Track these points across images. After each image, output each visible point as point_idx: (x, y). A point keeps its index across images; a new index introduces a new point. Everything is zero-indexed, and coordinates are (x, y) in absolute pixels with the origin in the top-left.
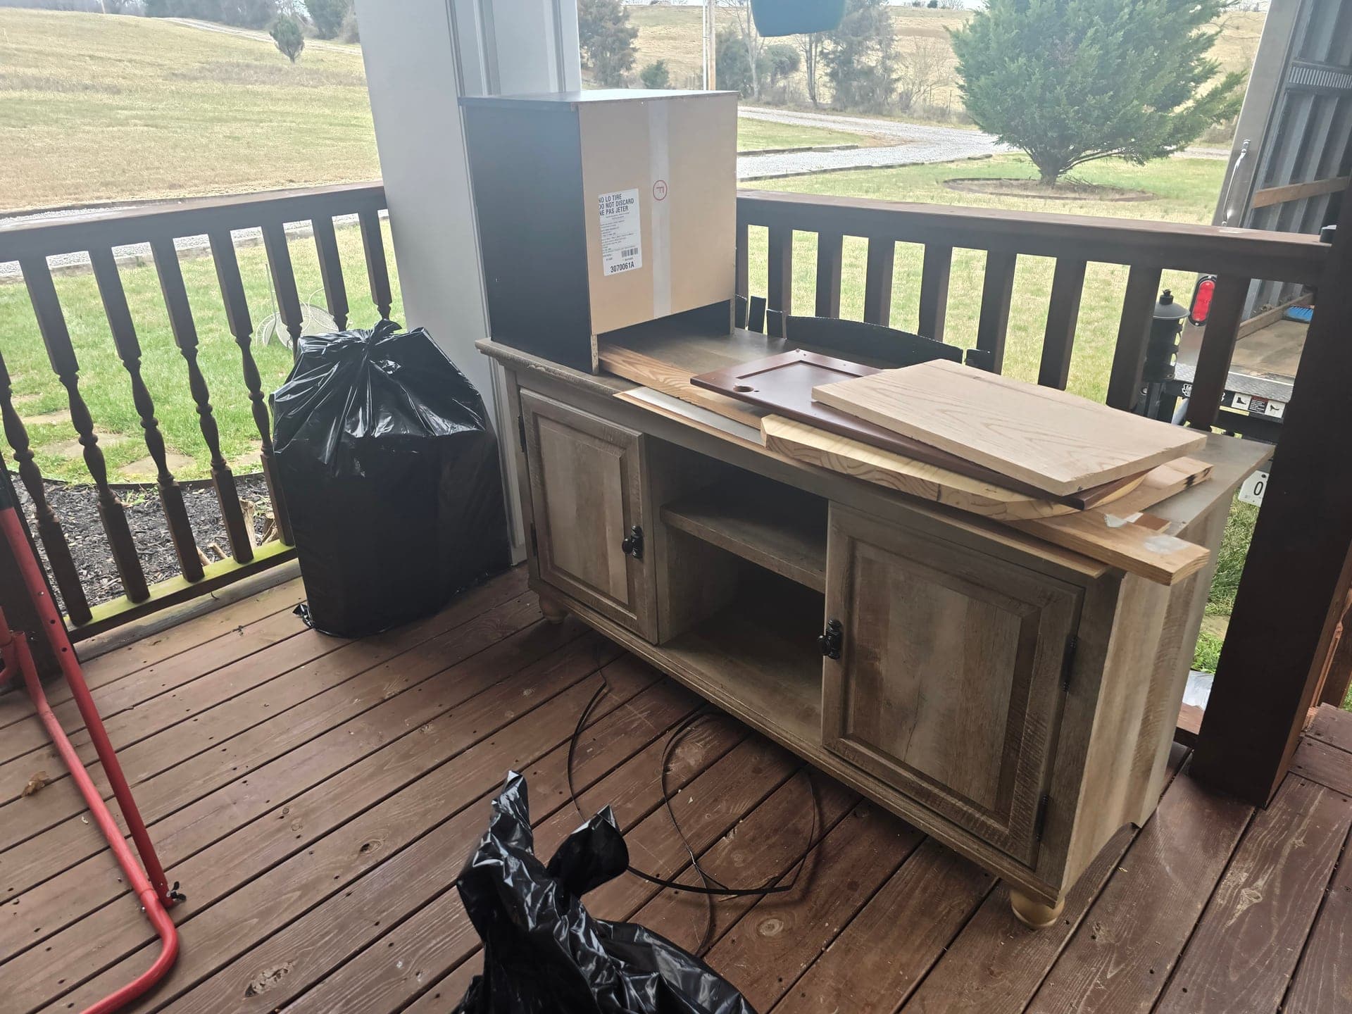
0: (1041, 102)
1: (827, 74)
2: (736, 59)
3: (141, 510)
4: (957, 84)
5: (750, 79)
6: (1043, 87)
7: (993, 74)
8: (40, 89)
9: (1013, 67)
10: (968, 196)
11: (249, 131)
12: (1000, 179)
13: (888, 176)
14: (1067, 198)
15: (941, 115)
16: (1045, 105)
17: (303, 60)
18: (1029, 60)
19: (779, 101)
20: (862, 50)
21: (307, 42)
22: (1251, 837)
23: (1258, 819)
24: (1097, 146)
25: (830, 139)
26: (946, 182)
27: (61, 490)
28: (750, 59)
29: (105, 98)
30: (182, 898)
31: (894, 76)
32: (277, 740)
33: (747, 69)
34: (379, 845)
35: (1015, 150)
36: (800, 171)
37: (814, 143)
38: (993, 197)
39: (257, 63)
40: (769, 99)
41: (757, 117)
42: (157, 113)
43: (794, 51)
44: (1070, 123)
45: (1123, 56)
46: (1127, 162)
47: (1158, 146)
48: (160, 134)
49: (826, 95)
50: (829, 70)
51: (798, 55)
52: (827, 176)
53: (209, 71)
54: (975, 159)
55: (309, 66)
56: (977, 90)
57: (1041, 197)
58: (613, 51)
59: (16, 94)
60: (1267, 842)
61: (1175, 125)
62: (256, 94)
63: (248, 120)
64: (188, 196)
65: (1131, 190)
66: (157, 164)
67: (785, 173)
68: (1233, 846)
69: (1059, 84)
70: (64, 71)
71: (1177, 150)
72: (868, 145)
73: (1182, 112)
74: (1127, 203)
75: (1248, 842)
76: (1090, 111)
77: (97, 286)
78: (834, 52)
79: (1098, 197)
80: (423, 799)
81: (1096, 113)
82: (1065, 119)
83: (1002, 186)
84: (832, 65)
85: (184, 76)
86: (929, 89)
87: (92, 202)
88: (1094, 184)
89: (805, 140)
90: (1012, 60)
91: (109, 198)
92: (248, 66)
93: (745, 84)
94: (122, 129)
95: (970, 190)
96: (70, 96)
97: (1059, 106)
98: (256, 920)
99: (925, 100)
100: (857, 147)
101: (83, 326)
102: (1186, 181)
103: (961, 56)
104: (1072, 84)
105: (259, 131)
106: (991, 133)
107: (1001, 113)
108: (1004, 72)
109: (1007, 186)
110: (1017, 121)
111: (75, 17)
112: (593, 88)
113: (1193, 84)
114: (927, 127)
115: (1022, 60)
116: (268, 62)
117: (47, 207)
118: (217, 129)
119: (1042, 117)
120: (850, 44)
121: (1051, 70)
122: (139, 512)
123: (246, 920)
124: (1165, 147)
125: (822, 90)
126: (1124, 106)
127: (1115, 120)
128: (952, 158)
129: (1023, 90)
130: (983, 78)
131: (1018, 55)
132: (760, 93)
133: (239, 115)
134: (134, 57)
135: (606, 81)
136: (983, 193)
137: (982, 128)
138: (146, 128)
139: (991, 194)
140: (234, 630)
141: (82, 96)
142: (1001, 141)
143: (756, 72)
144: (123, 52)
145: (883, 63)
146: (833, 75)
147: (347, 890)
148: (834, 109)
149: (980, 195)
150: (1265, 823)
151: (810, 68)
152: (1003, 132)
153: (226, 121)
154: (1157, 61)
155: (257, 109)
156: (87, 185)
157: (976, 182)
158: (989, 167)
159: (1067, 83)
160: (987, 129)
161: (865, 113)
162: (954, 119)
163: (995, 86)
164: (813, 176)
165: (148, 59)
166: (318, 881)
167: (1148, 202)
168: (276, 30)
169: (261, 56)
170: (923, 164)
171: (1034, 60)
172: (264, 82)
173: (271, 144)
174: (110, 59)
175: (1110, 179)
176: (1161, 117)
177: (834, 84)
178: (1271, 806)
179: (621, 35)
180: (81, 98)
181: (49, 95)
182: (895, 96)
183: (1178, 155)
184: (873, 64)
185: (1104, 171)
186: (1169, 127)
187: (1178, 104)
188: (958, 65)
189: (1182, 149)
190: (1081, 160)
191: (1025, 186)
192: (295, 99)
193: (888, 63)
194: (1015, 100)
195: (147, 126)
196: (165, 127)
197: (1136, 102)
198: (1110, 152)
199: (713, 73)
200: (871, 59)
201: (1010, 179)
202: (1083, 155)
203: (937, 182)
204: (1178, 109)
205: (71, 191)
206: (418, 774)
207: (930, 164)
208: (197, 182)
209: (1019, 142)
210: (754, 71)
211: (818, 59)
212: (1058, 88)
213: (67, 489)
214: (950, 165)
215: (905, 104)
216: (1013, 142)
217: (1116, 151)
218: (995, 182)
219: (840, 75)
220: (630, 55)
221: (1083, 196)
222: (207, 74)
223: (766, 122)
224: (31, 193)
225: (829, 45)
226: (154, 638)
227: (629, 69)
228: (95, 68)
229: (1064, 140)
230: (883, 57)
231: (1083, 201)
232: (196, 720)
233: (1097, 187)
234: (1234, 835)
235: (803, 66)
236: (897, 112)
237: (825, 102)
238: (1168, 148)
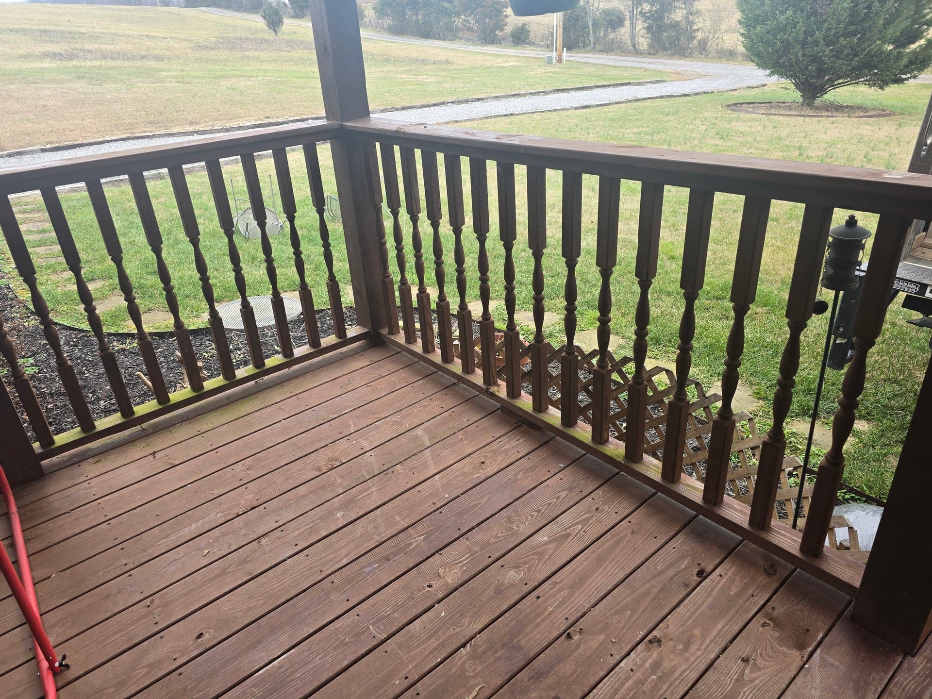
0: (804, 43)
1: (644, 28)
2: (578, 20)
3: (134, 351)
4: (739, 32)
5: (588, 34)
6: (805, 32)
7: (766, 24)
8: (113, 59)
9: (782, 18)
10: (745, 116)
11: (243, 84)
12: (771, 102)
13: (684, 102)
14: (822, 116)
15: (729, 55)
16: (807, 46)
17: (283, 33)
18: (795, 12)
19: (609, 48)
20: (672, 9)
21: (286, 21)
22: (896, 683)
23: (905, 665)
24: (847, 76)
25: (645, 75)
26: (728, 106)
27: (86, 336)
28: (588, 20)
29: (152, 63)
30: (67, 667)
31: (695, 27)
32: (160, 543)
33: (586, 27)
34: (210, 635)
35: (783, 80)
36: (620, 100)
37: (632, 79)
38: (764, 116)
39: (253, 36)
40: (602, 48)
41: (592, 61)
42: (185, 73)
43: (621, 12)
44: (826, 59)
45: (869, 7)
46: (871, 88)
47: (896, 75)
48: (185, 88)
49: (643, 43)
50: (646, 25)
51: (624, 15)
52: (639, 103)
53: (222, 43)
54: (753, 88)
55: (286, 37)
56: (753, 37)
57: (802, 116)
58: (491, 18)
59: (97, 63)
60: (910, 687)
61: (910, 59)
62: (249, 58)
63: (242, 76)
64: (201, 129)
65: (874, 109)
66: (182, 108)
67: (608, 102)
68: (880, 689)
69: (818, 29)
70: (130, 47)
71: (910, 78)
72: (673, 79)
73: (916, 48)
74: (869, 119)
75: (894, 686)
76: (842, 50)
77: (132, 193)
78: (650, 12)
79: (846, 115)
80: (248, 598)
81: (846, 52)
82: (821, 57)
83: (771, 107)
84: (648, 21)
85: (206, 48)
86: (722, 35)
87: (139, 135)
88: (844, 105)
89: (627, 76)
90: (782, 13)
91: (151, 132)
92: (247, 39)
93: (584, 37)
94: (162, 85)
95: (747, 111)
96: (131, 63)
97: (818, 47)
98: (113, 689)
99: (717, 44)
100: (664, 81)
101: (119, 221)
102: (919, 101)
103: (743, 11)
104: (828, 30)
105: (249, 83)
106: (765, 68)
107: (772, 53)
108: (775, 22)
109: (775, 108)
110: (784, 59)
111: (140, 9)
112: (477, 45)
113: (925, 27)
114: (719, 65)
115: (789, 13)
116: (260, 36)
117: (113, 138)
118: (222, 83)
119: (804, 55)
120: (662, 6)
121: (812, 20)
122: (133, 353)
123: (106, 689)
124: (902, 76)
125: (641, 40)
126: (869, 46)
127: (862, 56)
128: (736, 87)
129: (790, 36)
130: (758, 27)
131: (787, 9)
132: (595, 44)
133: (238, 73)
134: (175, 35)
135: (486, 39)
136: (756, 113)
137: (757, 65)
138: (177, 84)
139: (763, 114)
140: (151, 454)
141: (138, 63)
142: (772, 74)
143: (593, 29)
144: (168, 32)
145: (687, 18)
146: (649, 29)
147: (179, 671)
148: (649, 54)
149: (754, 115)
150: (911, 669)
151: (632, 24)
152: (774, 67)
153: (229, 77)
154: (897, 10)
155: (249, 68)
156: (138, 124)
157: (752, 105)
158: (763, 93)
159: (824, 29)
160: (762, 65)
161: (672, 56)
162: (740, 58)
163: (768, 33)
164: (629, 104)
165: (183, 36)
166: (160, 662)
167: (887, 118)
168: (265, 13)
169: (257, 32)
170: (712, 92)
171: (798, 12)
172: (256, 50)
173: (256, 92)
174: (159, 37)
175: (858, 100)
176: (899, 52)
177: (649, 35)
178: (919, 654)
179: (497, 6)
180: (138, 65)
181: (119, 63)
182: (695, 42)
183: (912, 81)
184: (679, 19)
185: (854, 94)
186: (904, 61)
187: (913, 43)
188: (740, 18)
189: (915, 77)
190: (835, 87)
191: (789, 108)
192: (275, 61)
193: (691, 18)
194: (783, 43)
195: (178, 82)
196: (189, 83)
197: (878, 42)
198: (857, 81)
199: (560, 30)
200: (678, 15)
201: (779, 103)
202: (836, 83)
203: (722, 106)
204: (913, 47)
205: (128, 127)
206: (249, 577)
207: (718, 92)
208: (207, 119)
209: (786, 75)
210: (591, 27)
211: (638, 17)
212: (817, 33)
213: (90, 336)
214: (733, 93)
215: (703, 49)
216: (781, 74)
217: (863, 80)
218: (767, 105)
219: (654, 28)
220: (503, 20)
221: (834, 114)
222: (220, 45)
223: (599, 64)
224: (103, 129)
225: (646, 7)
226: (97, 458)
227: (502, 30)
228: (150, 43)
229: (821, 72)
230: (687, 14)
231: (835, 118)
232: (109, 524)
233: (847, 107)
234: (882, 679)
235: (627, 23)
236: (696, 54)
237: (643, 49)
238: (904, 77)
